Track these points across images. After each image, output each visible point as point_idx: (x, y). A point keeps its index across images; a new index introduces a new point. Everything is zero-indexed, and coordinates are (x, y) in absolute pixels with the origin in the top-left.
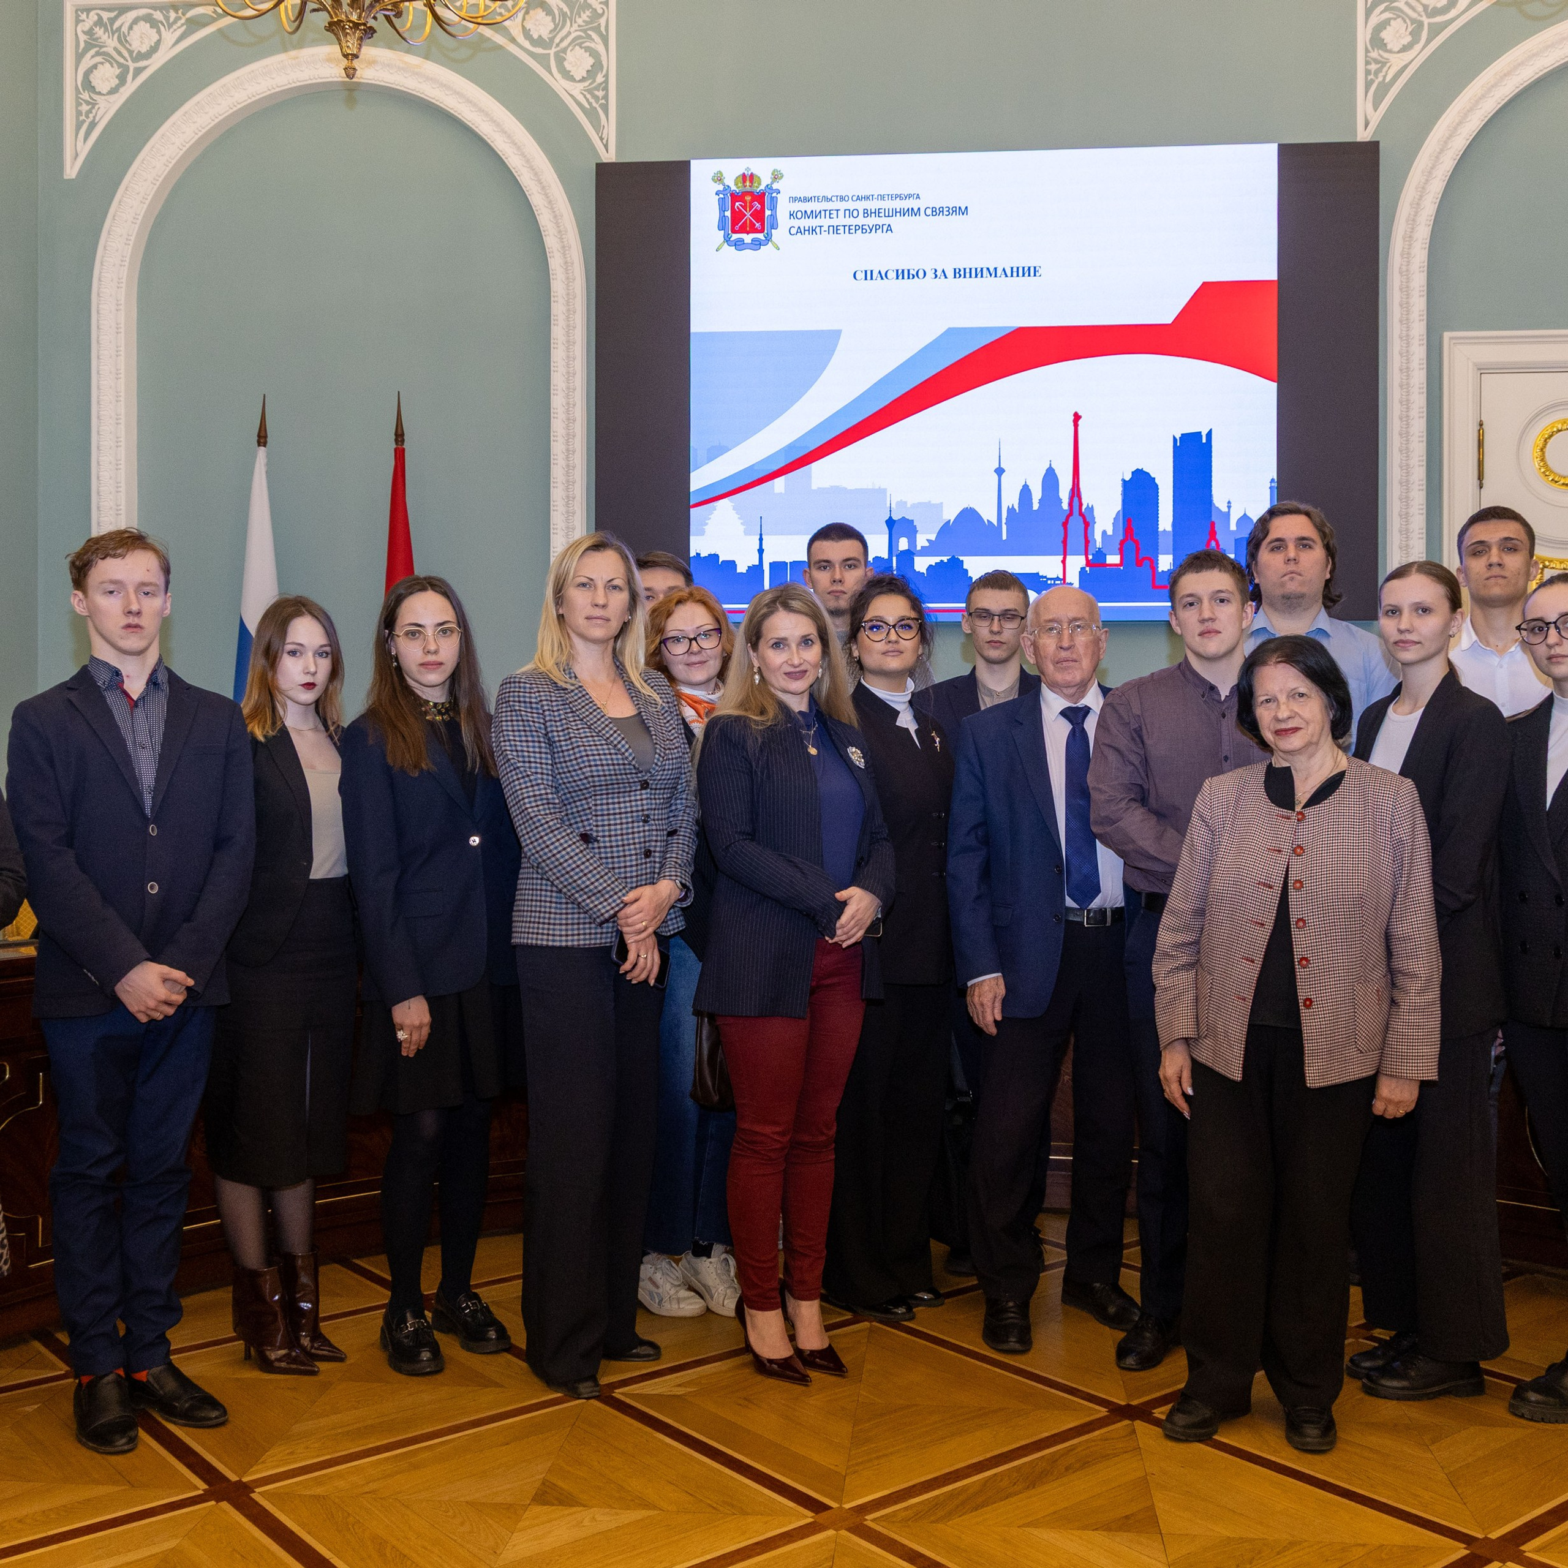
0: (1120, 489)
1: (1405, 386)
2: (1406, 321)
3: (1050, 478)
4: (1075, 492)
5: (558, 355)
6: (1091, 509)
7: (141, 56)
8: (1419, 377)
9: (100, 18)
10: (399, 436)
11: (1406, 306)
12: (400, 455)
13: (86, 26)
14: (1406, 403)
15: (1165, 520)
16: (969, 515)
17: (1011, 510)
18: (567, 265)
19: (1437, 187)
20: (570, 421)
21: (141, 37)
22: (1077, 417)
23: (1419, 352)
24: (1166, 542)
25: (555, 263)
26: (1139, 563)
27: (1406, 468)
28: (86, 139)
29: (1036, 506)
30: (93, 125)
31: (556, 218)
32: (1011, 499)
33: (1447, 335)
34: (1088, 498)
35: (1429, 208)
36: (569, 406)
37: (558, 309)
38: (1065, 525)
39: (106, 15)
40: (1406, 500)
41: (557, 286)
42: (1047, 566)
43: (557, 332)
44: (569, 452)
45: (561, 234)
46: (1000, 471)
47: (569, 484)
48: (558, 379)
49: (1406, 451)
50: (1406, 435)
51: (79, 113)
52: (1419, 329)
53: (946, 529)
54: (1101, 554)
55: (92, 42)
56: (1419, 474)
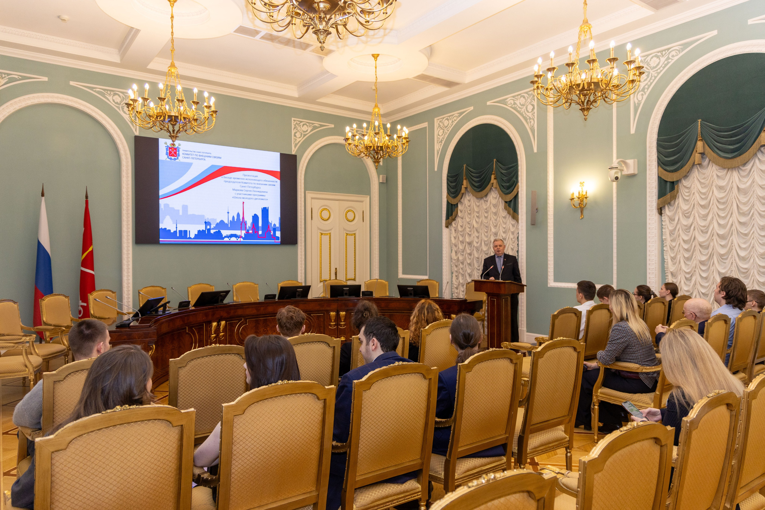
0: (252, 217)
2: (301, 189)
3: (238, 215)
4: (243, 218)
5: (124, 179)
6: (246, 221)
10: (87, 197)
11: (301, 186)
12: (87, 201)
15: (260, 224)
16: (222, 221)
17: (231, 221)
18: (127, 158)
20: (128, 195)
22: (243, 203)
23: (303, 195)
24: (260, 229)
25: (123, 157)
26: (255, 232)
29: (235, 220)
32: (231, 219)
33: (306, 192)
34: (245, 220)
36: (128, 192)
37: (124, 168)
38: (241, 224)
41: (124, 163)
42: (238, 233)
43: (124, 174)
44: (128, 203)
46: (228, 213)
47: (128, 210)
48: (124, 185)
49: (301, 213)
50: (301, 210)
52: (303, 190)
53: (217, 224)
54: (248, 231)
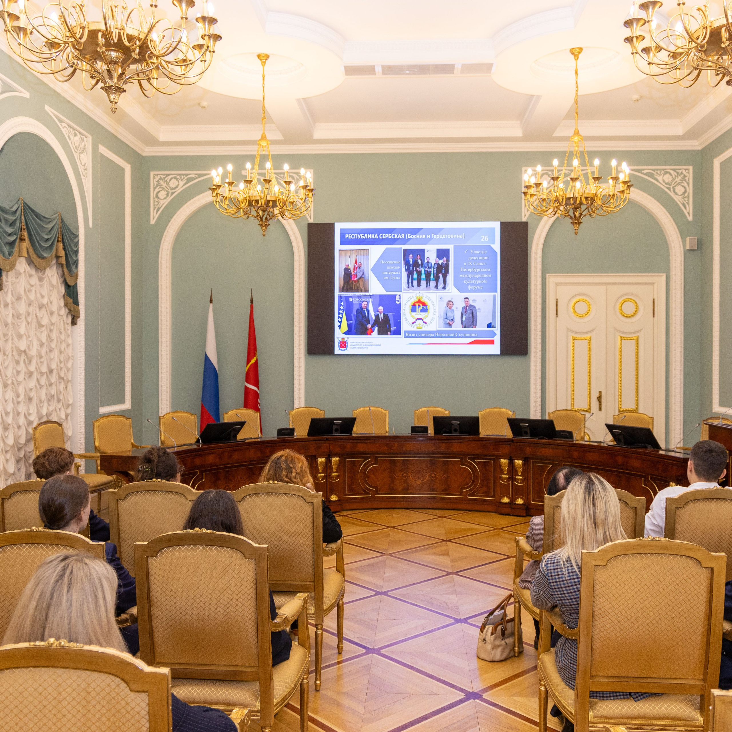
1: (536, 289)
2: (536, 272)
5: (296, 277)
7: (173, 189)
8: (539, 287)
9: (161, 177)
10: (252, 301)
11: (536, 267)
12: (252, 307)
13: (157, 179)
14: (536, 294)
18: (299, 252)
19: (544, 234)
20: (300, 296)
21: (173, 183)
23: (539, 280)
25: (296, 251)
27: (536, 312)
28: (157, 213)
30: (159, 209)
31: (296, 238)
33: (547, 275)
35: (542, 240)
36: (300, 292)
37: (296, 264)
39: (162, 177)
40: (536, 321)
41: (296, 258)
43: (296, 270)
44: (300, 305)
45: (297, 243)
47: (300, 314)
48: (296, 284)
49: (536, 308)
50: (536, 303)
51: (154, 205)
52: (539, 273)
55: (158, 184)
56: (539, 314)
